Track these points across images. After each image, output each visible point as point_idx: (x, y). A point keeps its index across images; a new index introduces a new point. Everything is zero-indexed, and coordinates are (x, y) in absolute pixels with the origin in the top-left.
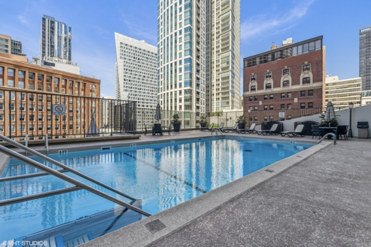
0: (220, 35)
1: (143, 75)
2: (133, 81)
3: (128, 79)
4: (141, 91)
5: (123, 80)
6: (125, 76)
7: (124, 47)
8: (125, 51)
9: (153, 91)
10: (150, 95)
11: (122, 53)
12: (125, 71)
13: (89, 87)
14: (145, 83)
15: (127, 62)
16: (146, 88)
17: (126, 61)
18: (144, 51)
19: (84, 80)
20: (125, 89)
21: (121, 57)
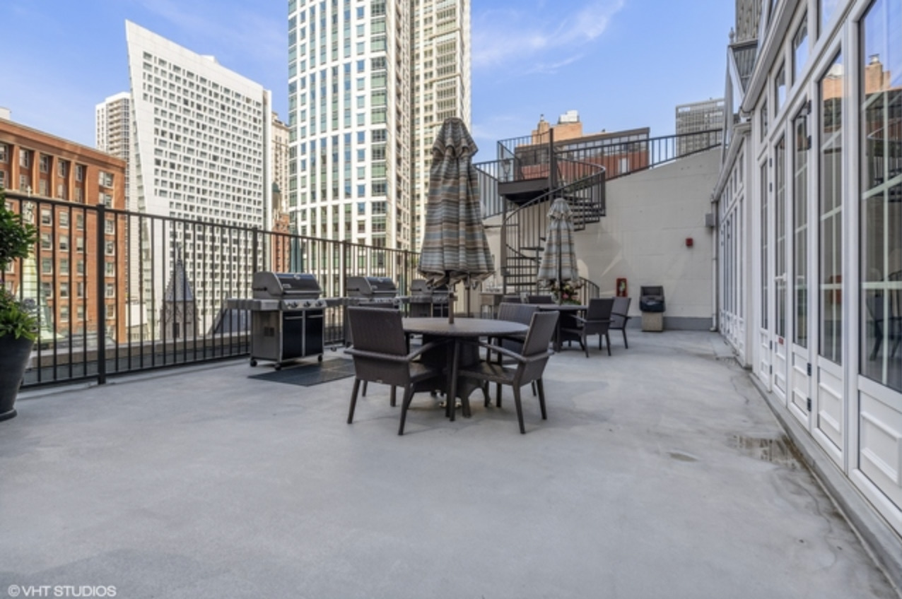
0: (434, 81)
1: (213, 153)
2: (182, 168)
3: (169, 160)
4: (207, 196)
5: (153, 162)
6: (158, 151)
7: (156, 69)
8: (157, 80)
9: (239, 199)
10: (231, 210)
11: (148, 83)
12: (160, 137)
13: (97, 179)
14: (218, 175)
15: (164, 112)
16: (219, 190)
17: (161, 108)
18: (215, 85)
19: (81, 157)
20: (159, 187)
21: (145, 95)
